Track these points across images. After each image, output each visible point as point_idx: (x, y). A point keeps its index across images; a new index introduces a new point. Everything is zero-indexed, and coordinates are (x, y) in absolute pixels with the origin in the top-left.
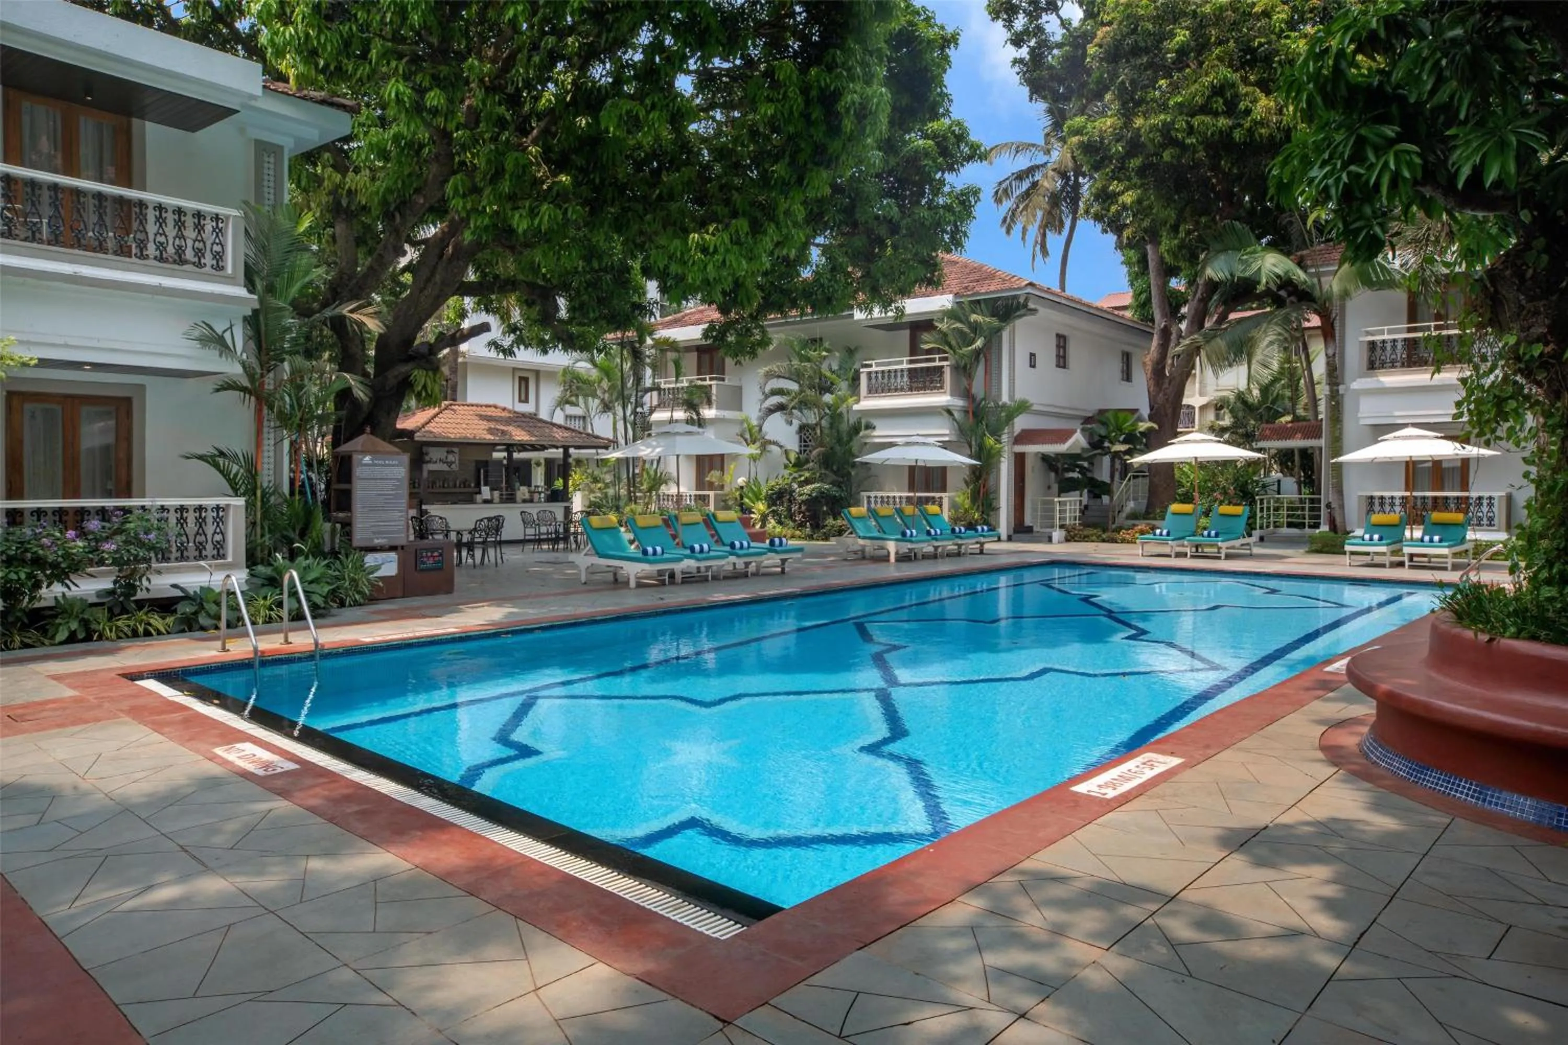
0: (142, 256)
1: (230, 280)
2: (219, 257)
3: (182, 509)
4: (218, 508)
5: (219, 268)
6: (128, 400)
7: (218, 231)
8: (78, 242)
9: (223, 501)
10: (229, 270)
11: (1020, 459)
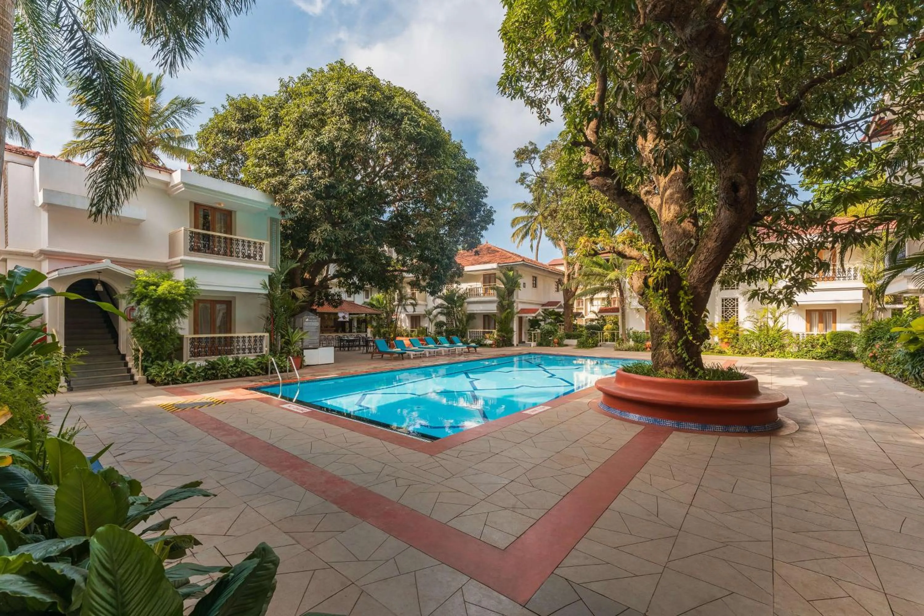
0: (231, 256)
1: (264, 264)
2: (261, 256)
3: (244, 337)
4: (260, 337)
5: (261, 260)
6: (230, 302)
7: (261, 248)
8: (213, 252)
9: (262, 334)
10: (264, 260)
11: (521, 319)
